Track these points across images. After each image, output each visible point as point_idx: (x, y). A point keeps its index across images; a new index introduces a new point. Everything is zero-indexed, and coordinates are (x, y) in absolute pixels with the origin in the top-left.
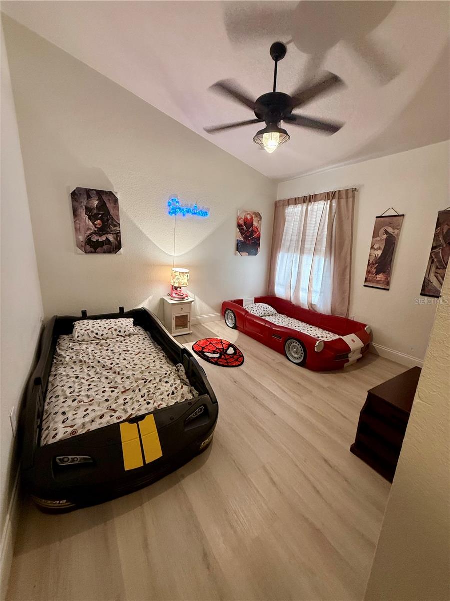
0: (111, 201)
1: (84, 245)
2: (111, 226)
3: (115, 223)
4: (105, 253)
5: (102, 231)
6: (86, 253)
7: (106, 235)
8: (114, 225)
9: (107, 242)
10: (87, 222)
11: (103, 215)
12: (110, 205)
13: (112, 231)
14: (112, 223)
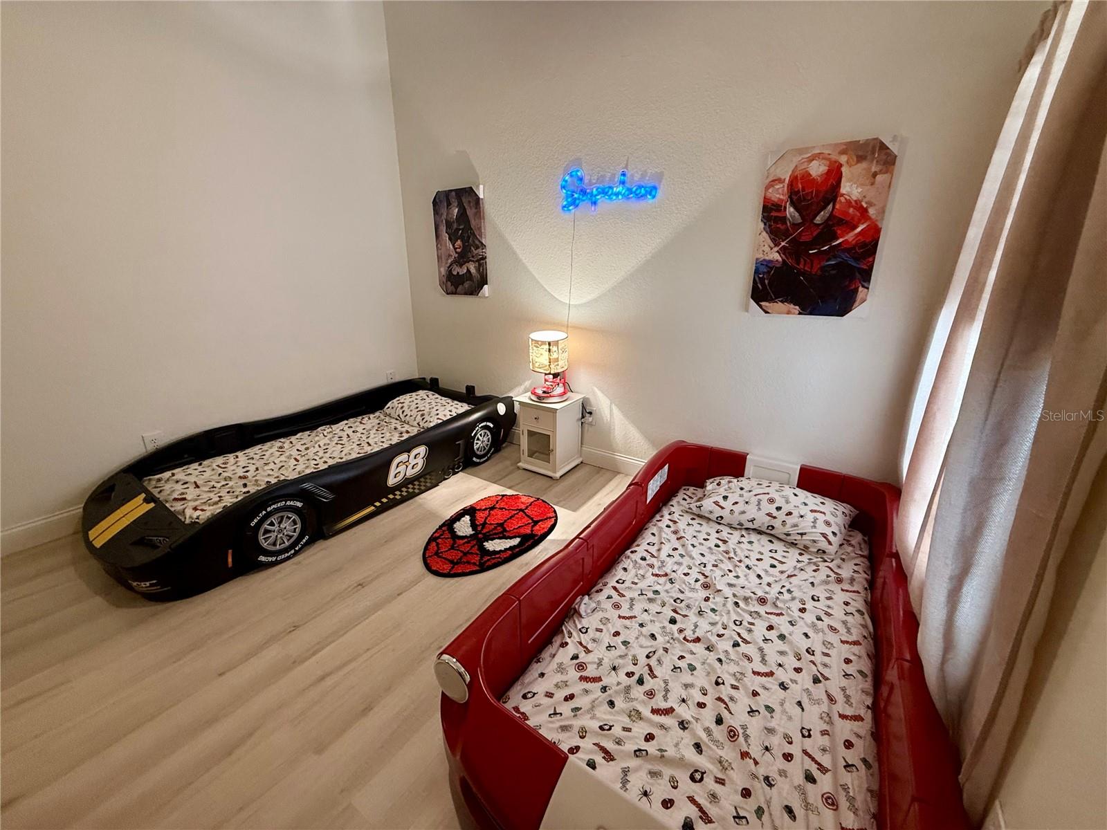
0: (472, 204)
1: (445, 281)
2: (472, 248)
3: (477, 242)
4: (466, 294)
5: (462, 258)
6: (448, 294)
7: (467, 264)
8: (477, 245)
9: (468, 275)
10: (448, 245)
11: (463, 229)
12: (470, 212)
13: (473, 257)
14: (474, 242)
